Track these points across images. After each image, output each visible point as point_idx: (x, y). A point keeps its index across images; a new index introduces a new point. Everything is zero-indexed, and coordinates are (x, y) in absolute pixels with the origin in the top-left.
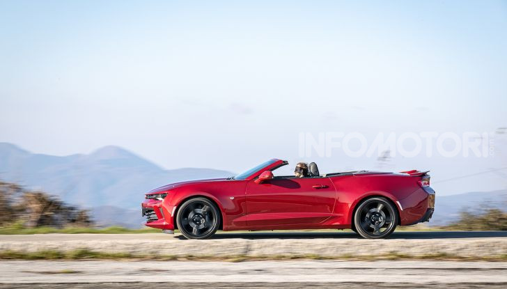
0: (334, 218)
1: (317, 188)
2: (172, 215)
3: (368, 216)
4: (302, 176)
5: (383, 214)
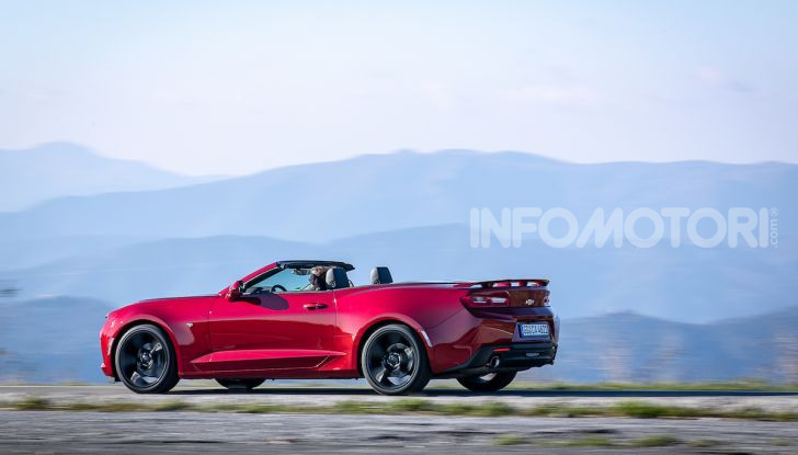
0: (333, 359)
2: (109, 351)
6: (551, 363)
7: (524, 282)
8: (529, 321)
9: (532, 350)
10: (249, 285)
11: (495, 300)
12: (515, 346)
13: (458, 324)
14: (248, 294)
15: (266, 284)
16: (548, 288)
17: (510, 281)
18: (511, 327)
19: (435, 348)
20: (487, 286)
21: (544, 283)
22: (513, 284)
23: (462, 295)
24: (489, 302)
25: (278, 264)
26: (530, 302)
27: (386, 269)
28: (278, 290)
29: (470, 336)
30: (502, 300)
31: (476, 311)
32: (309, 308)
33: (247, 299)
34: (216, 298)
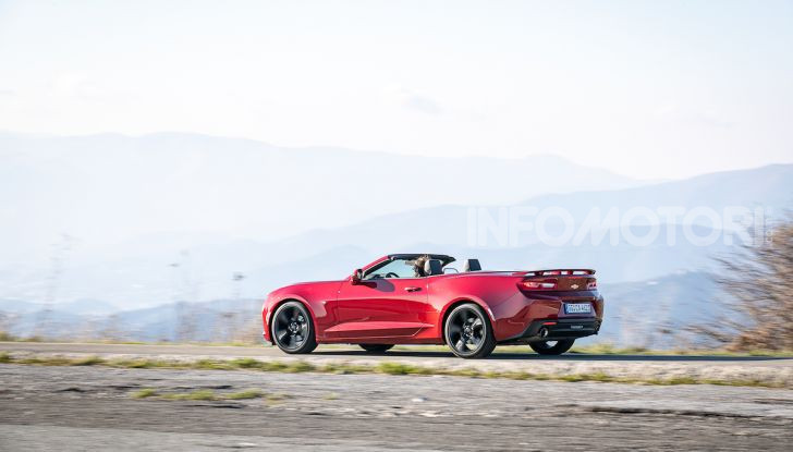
0: (426, 330)
6: (596, 333)
7: (571, 272)
8: (573, 302)
9: (577, 324)
10: (367, 273)
11: (545, 285)
12: (561, 321)
13: (515, 304)
14: (367, 278)
15: (382, 272)
16: (595, 276)
17: (560, 271)
18: (558, 305)
19: (497, 321)
20: (538, 274)
21: (590, 272)
22: (563, 273)
23: (520, 281)
24: (540, 287)
25: (389, 257)
26: (575, 287)
27: (477, 260)
28: (394, 277)
29: (524, 312)
30: (551, 285)
31: (528, 293)
32: (409, 291)
33: (365, 284)
34: (342, 282)
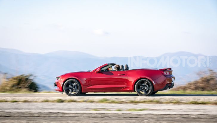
0: (127, 88)
1: (120, 75)
2: (62, 86)
3: (141, 86)
4: (117, 70)
5: (147, 86)
19: (155, 85)
